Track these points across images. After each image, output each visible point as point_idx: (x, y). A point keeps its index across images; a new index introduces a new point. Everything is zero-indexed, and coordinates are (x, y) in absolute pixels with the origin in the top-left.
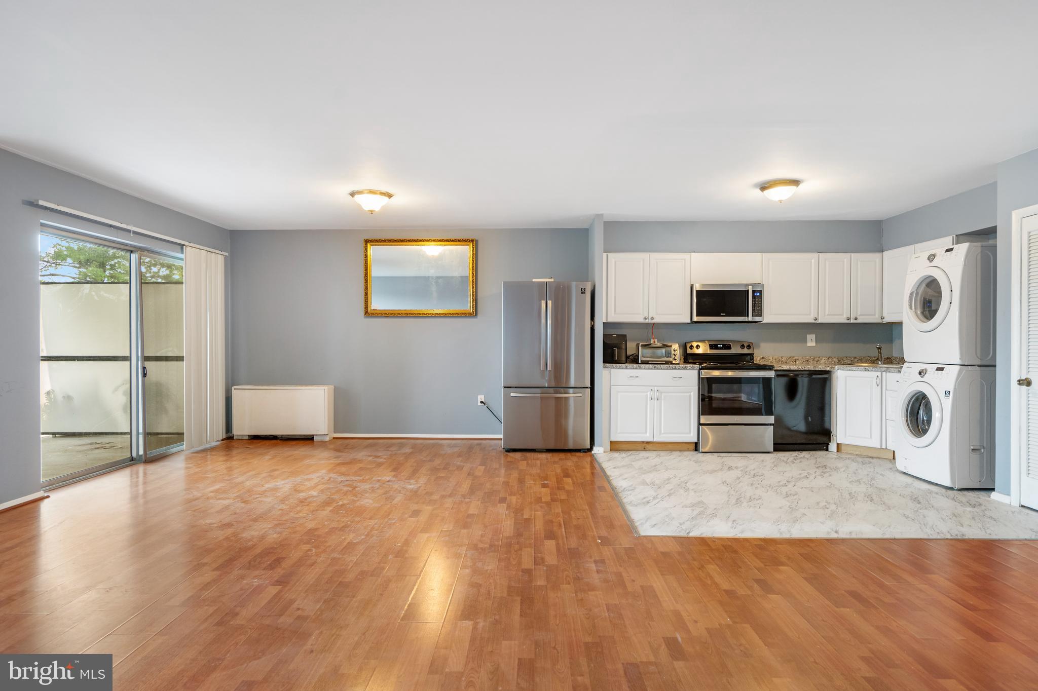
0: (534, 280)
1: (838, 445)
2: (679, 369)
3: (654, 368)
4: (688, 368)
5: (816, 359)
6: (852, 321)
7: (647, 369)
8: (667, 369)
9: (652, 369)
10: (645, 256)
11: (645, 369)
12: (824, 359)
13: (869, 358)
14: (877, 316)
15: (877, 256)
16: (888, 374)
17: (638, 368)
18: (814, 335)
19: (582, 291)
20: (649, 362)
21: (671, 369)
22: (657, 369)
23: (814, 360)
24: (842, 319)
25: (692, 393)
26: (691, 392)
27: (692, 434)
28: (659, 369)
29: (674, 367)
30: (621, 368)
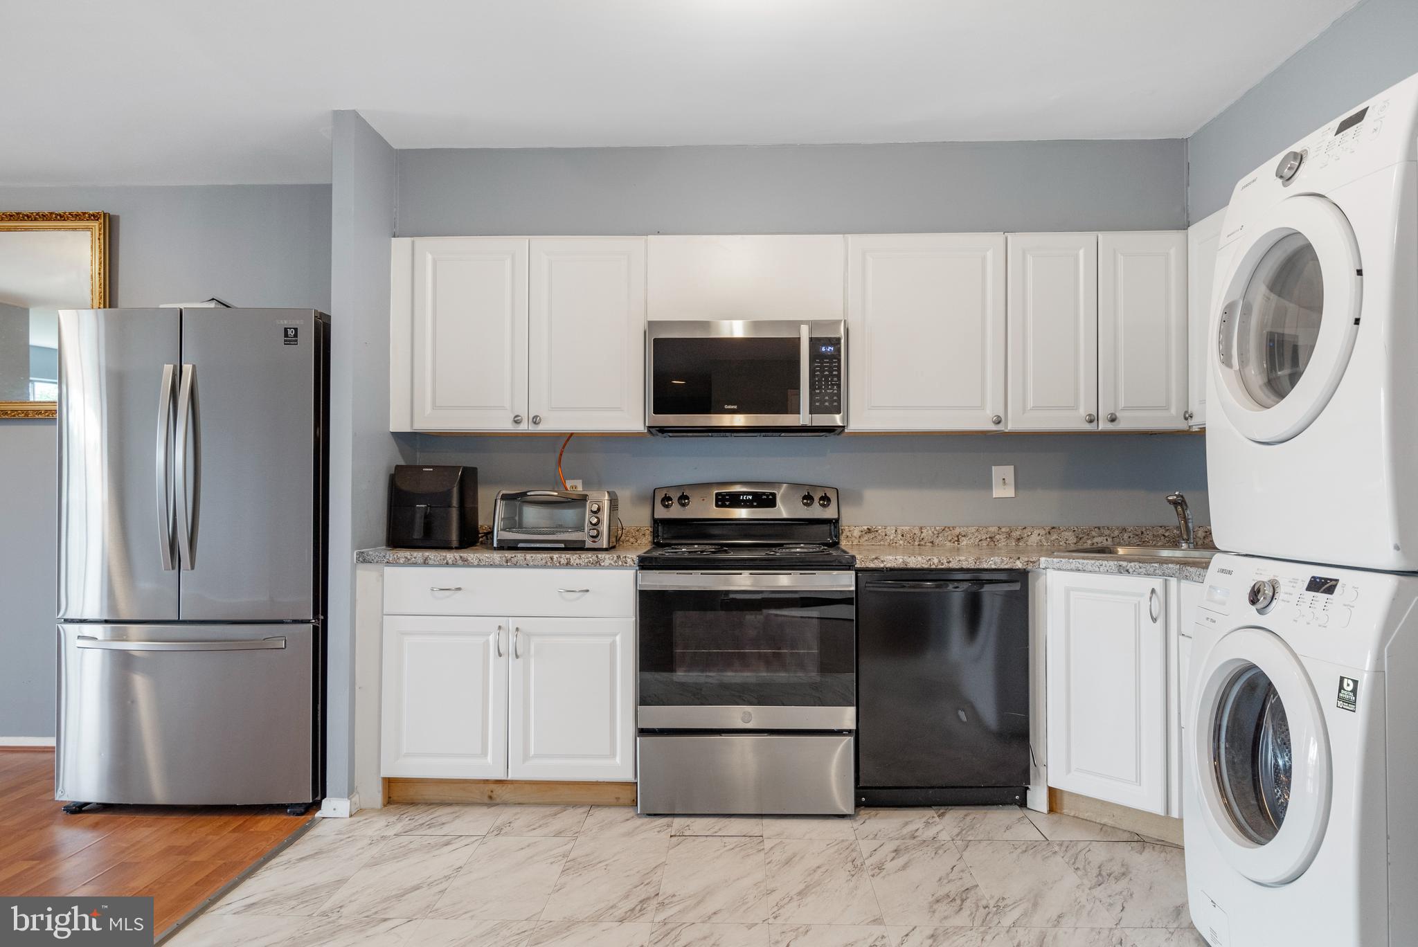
0: (161, 306)
1: (1053, 793)
2: (579, 566)
3: (508, 564)
4: (607, 563)
5: (1016, 534)
6: (1103, 426)
7: (484, 566)
8: (545, 566)
9: (500, 566)
10: (518, 244)
11: (478, 566)
12: (1036, 532)
13: (1161, 531)
14: (1173, 411)
15: (1170, 239)
16: (1184, 583)
17: (460, 562)
18: (1012, 468)
19: (286, 335)
20: (520, 545)
21: (554, 567)
22: (516, 565)
23: (1009, 536)
24: (1074, 421)
25: (618, 638)
26: (616, 635)
27: (618, 760)
28: (521, 567)
29: (563, 561)
30: (409, 563)
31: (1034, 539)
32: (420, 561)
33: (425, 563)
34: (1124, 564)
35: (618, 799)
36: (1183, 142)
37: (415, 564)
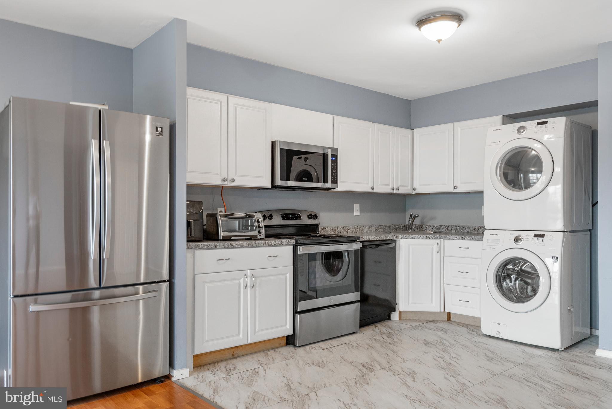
0: (71, 103)
1: (400, 312)
2: (275, 246)
3: (249, 246)
4: (284, 244)
5: (361, 229)
6: (395, 191)
7: (240, 248)
8: (263, 246)
9: (246, 247)
10: (222, 97)
11: (238, 248)
12: (366, 227)
14: (409, 187)
15: (409, 131)
16: (446, 241)
17: (230, 246)
18: (360, 205)
19: (157, 131)
21: (266, 246)
22: (252, 247)
24: (387, 190)
25: (288, 275)
26: (287, 274)
27: (287, 326)
28: (254, 247)
29: (270, 244)
30: (209, 248)
31: (366, 230)
32: (213, 247)
33: (216, 248)
34: (428, 236)
35: (280, 344)
36: (410, 101)
37: (211, 248)
